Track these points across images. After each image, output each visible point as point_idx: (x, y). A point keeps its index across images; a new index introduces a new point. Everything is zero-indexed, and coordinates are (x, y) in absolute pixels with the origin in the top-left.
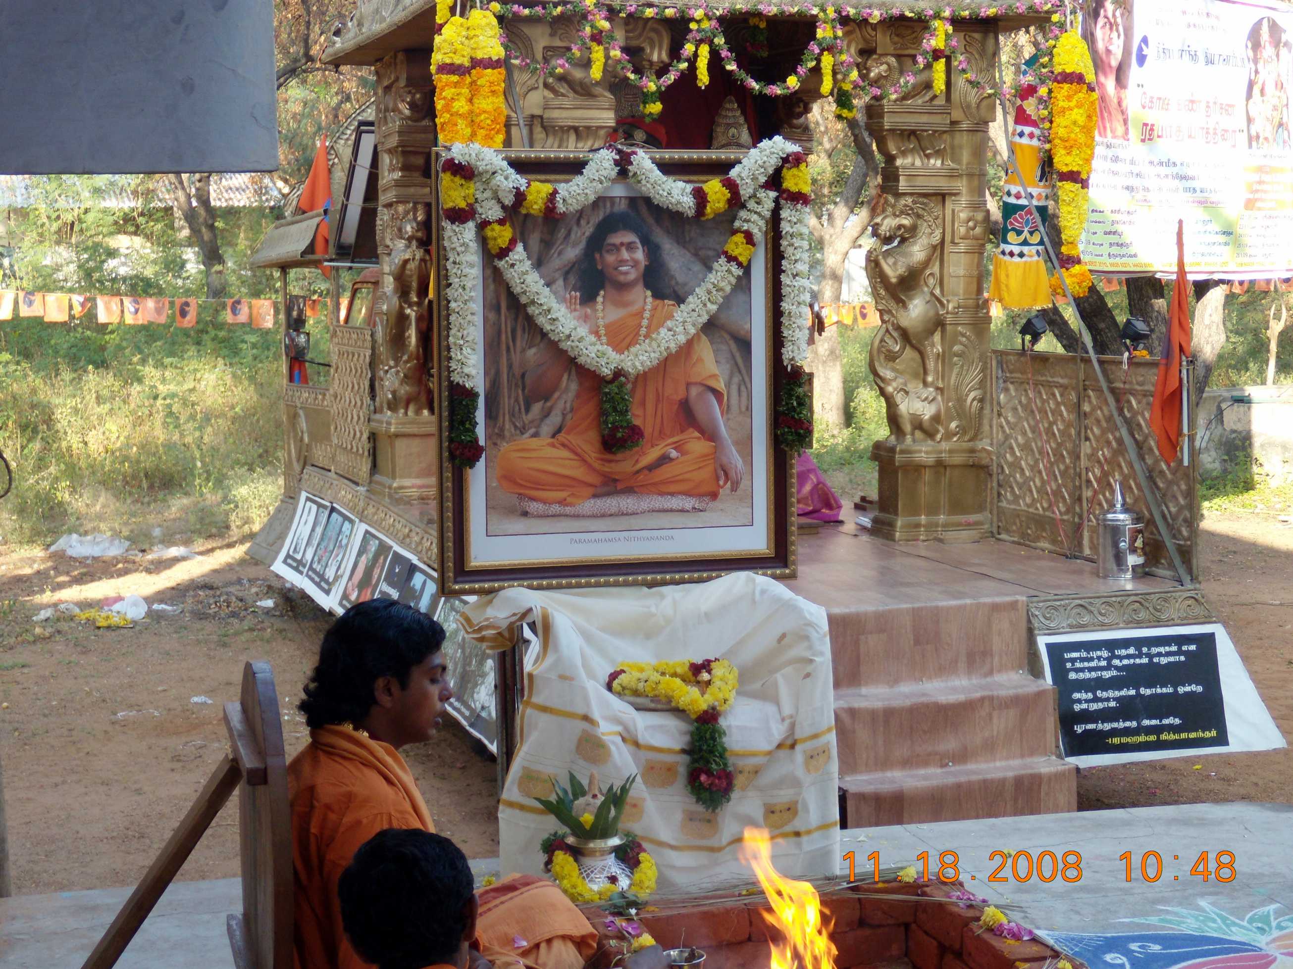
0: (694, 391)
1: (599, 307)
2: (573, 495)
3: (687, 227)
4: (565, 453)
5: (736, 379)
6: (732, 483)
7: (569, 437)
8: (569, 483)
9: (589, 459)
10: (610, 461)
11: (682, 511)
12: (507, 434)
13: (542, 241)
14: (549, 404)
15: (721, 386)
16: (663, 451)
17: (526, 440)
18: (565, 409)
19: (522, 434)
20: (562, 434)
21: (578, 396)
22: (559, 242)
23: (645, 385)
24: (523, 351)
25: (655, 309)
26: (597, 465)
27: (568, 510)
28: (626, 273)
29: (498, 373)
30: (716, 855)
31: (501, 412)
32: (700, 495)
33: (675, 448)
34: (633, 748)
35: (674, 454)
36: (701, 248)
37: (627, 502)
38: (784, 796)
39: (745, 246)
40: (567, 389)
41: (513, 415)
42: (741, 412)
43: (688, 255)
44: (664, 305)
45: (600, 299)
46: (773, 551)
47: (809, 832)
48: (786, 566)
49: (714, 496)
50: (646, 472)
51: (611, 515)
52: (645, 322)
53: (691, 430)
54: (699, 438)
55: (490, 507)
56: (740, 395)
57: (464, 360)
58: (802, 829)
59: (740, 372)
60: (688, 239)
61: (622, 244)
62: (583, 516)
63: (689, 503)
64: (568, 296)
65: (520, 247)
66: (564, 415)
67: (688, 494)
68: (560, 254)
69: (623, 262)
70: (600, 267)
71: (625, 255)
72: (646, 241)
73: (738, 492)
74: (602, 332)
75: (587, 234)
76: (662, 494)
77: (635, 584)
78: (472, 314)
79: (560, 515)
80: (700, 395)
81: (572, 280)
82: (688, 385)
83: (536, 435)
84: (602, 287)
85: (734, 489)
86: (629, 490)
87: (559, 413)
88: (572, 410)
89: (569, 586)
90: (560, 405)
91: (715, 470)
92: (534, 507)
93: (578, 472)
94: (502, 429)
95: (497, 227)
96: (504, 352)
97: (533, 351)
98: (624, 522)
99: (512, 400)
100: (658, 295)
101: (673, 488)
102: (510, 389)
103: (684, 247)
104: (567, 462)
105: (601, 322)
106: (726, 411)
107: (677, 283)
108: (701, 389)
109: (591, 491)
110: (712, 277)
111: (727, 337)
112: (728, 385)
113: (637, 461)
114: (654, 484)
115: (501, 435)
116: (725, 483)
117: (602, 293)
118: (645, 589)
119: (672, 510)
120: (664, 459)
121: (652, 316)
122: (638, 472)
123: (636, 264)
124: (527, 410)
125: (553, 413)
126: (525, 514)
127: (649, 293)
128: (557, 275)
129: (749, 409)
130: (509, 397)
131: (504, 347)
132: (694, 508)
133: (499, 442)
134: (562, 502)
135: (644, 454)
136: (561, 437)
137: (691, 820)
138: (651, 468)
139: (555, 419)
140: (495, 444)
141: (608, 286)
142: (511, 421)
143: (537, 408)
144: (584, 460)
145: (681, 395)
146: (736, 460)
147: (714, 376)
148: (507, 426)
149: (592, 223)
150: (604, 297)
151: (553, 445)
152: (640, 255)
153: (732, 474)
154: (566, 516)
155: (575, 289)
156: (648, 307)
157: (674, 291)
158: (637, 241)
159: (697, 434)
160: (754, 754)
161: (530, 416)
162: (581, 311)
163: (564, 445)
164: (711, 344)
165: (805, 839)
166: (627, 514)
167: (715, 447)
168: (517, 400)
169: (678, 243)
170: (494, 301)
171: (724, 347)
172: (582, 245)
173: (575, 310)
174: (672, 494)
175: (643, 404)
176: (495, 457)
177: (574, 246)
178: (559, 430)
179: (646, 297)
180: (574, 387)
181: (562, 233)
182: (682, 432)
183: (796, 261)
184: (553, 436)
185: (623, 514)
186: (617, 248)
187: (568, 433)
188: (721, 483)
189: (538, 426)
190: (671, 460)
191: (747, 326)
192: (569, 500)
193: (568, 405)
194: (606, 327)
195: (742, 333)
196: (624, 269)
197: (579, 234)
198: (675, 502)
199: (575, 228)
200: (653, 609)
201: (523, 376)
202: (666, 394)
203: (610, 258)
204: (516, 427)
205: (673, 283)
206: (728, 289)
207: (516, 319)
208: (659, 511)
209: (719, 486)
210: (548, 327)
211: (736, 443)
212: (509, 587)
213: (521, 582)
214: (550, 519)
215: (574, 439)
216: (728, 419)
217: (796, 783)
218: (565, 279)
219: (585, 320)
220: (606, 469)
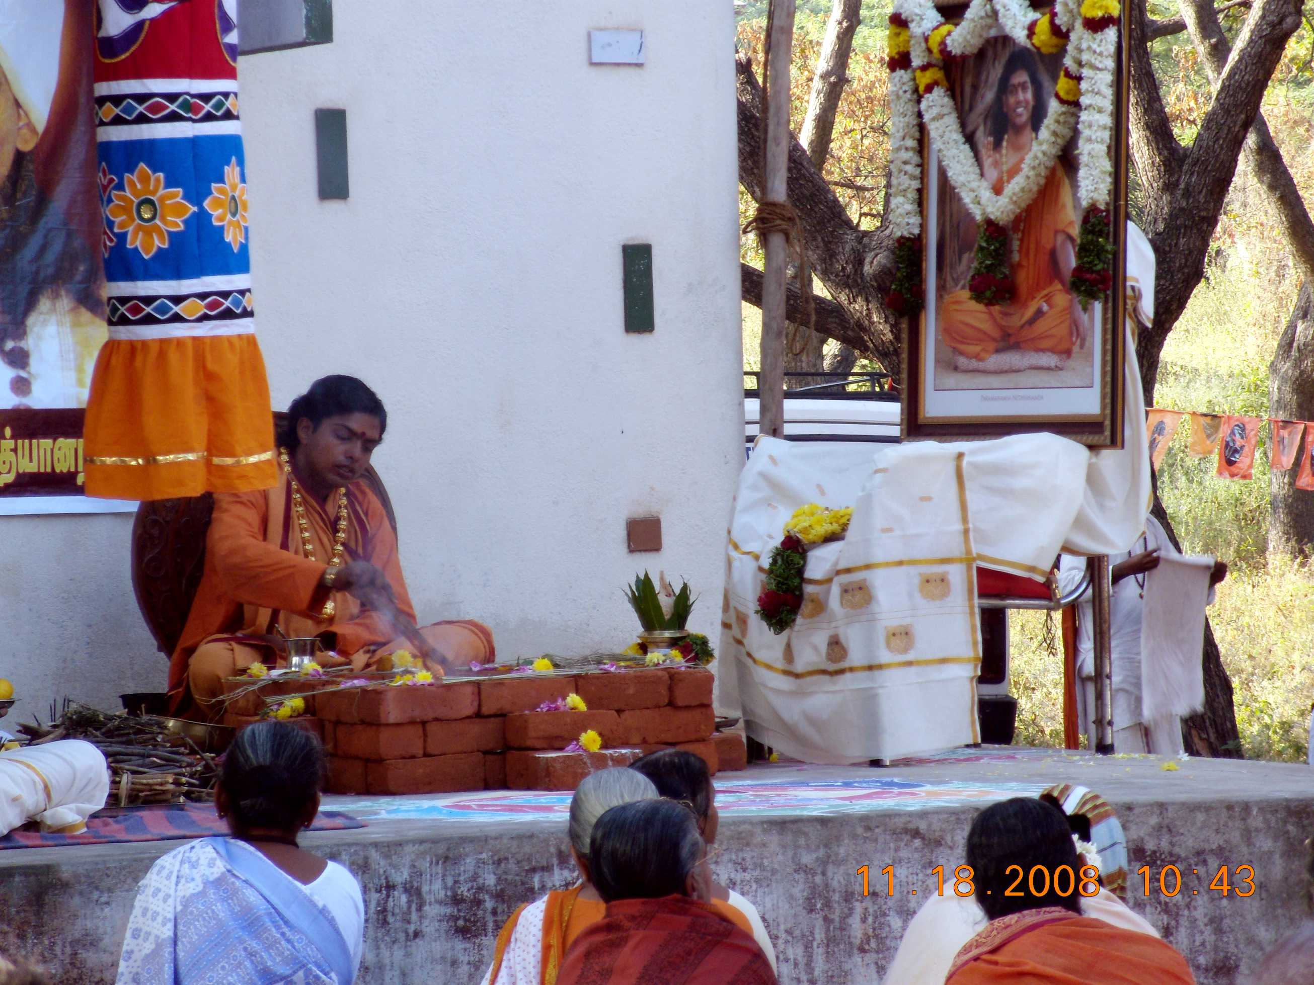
0: (1059, 240)
1: (1004, 151)
2: (984, 350)
4: (981, 306)
6: (1081, 341)
8: (981, 337)
9: (995, 312)
11: (1049, 369)
15: (1075, 234)
16: (1038, 305)
17: (958, 293)
23: (1029, 234)
26: (998, 319)
27: (981, 365)
28: (1021, 115)
29: (944, 224)
31: (945, 263)
32: (1061, 353)
33: (1046, 302)
35: (1045, 307)
41: (952, 266)
45: (1005, 144)
49: (1069, 353)
50: (1027, 326)
53: (1056, 282)
54: (1061, 291)
55: (937, 361)
61: (1019, 84)
62: (990, 372)
63: (1053, 360)
64: (986, 141)
67: (1053, 350)
68: (981, 102)
69: (1019, 103)
70: (1005, 110)
71: (1021, 95)
72: (1034, 80)
74: (1005, 178)
76: (1037, 350)
79: (977, 371)
80: (1062, 244)
82: (1056, 233)
84: (1006, 131)
85: (1082, 344)
86: (1018, 346)
91: (1070, 325)
92: (962, 361)
93: (987, 325)
94: (945, 281)
98: (1013, 379)
99: (952, 252)
101: (1044, 344)
102: (951, 240)
104: (981, 315)
105: (1005, 168)
108: (1062, 238)
109: (994, 345)
113: (1023, 315)
114: (1032, 339)
115: (945, 287)
116: (1077, 338)
117: (1006, 137)
119: (1042, 368)
120: (1039, 313)
122: (1022, 326)
123: (1027, 102)
124: (960, 261)
126: (956, 369)
127: (1034, 136)
128: (981, 119)
130: (950, 248)
132: (1056, 366)
134: (978, 357)
135: (1028, 307)
138: (1032, 322)
141: (1010, 131)
142: (951, 272)
143: (965, 259)
144: (991, 313)
145: (1051, 244)
146: (1082, 314)
147: (1072, 224)
148: (948, 278)
150: (1007, 141)
152: (1029, 95)
153: (1081, 329)
154: (980, 371)
155: (990, 134)
158: (1028, 80)
159: (1059, 287)
161: (962, 268)
162: (993, 156)
164: (1071, 189)
167: (1071, 301)
168: (954, 250)
172: (996, 85)
173: (990, 156)
174: (1043, 351)
175: (1028, 253)
176: (940, 309)
179: (1032, 140)
182: (1051, 283)
186: (1016, 89)
188: (1074, 339)
189: (966, 278)
190: (1044, 314)
192: (981, 354)
194: (1008, 173)
196: (1020, 110)
198: (1045, 360)
201: (958, 226)
202: (1042, 243)
203: (1012, 100)
204: (953, 278)
209: (1072, 343)
218: (985, 124)
219: (995, 167)
220: (1004, 323)
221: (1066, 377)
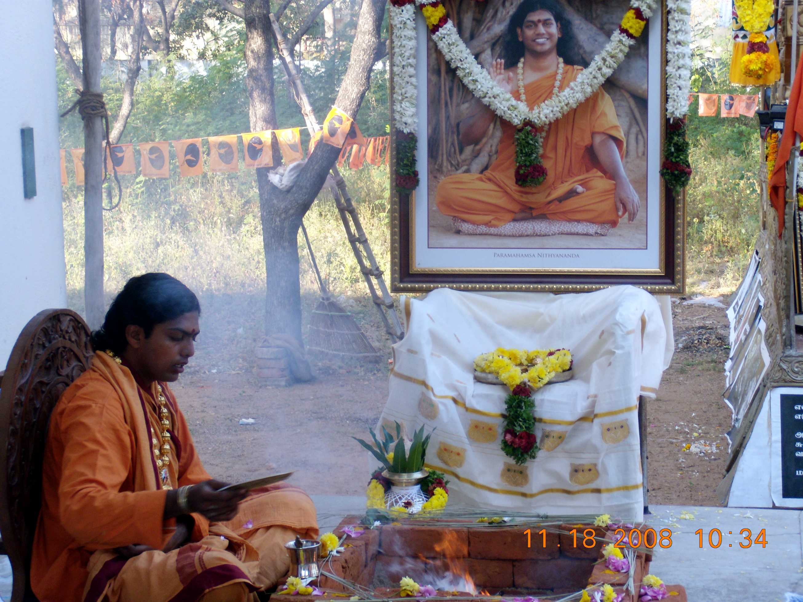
0: (598, 139)
1: (520, 71)
2: (496, 219)
3: (594, 6)
4: (490, 186)
5: (634, 130)
6: (630, 214)
7: (494, 174)
8: (495, 209)
9: (509, 190)
10: (527, 193)
11: (587, 235)
12: (445, 169)
13: (474, 19)
14: (478, 147)
15: (621, 135)
16: (570, 187)
17: (459, 175)
18: (491, 151)
19: (457, 170)
20: (489, 171)
21: (501, 141)
22: (488, 20)
23: (557, 133)
24: (458, 105)
25: (566, 72)
26: (517, 196)
27: (493, 230)
28: (542, 44)
29: (438, 123)
30: (528, 500)
31: (440, 152)
32: (603, 223)
33: (580, 185)
34: (462, 410)
35: (580, 189)
36: (606, 23)
37: (540, 226)
38: (585, 460)
39: (635, 20)
40: (493, 136)
41: (450, 156)
42: (638, 157)
43: (595, 28)
44: (573, 70)
45: (520, 65)
46: (663, 270)
47: (609, 490)
48: (673, 283)
49: (614, 224)
50: (558, 203)
51: (527, 236)
52: (557, 84)
53: (595, 170)
54: (601, 177)
55: (431, 226)
56: (637, 143)
57: (403, 111)
58: (603, 487)
59: (637, 124)
60: (594, 16)
61: (539, 21)
62: (505, 236)
63: (592, 229)
64: (494, 62)
65: (449, 25)
66: (490, 156)
67: (592, 221)
68: (488, 29)
69: (540, 35)
70: (520, 39)
71: (542, 29)
72: (559, 18)
73: (635, 222)
74: (522, 91)
75: (511, 13)
76: (570, 221)
77: (543, 291)
78: (410, 77)
79: (486, 234)
80: (602, 142)
81: (498, 49)
82: (593, 134)
83: (467, 171)
84: (523, 55)
85: (632, 217)
86: (543, 217)
87: (486, 155)
88: (497, 152)
89: (489, 290)
90: (487, 149)
91: (615, 202)
92: (465, 227)
93: (502, 201)
94: (441, 166)
95: (430, 8)
96: (444, 106)
97: (466, 105)
98: (538, 241)
99: (449, 144)
100: (569, 61)
101: (578, 216)
102: (447, 134)
103: (591, 22)
104: (493, 193)
105: (521, 83)
106: (625, 155)
107: (585, 52)
108: (604, 137)
109: (510, 216)
110: (609, 47)
111: (627, 95)
112: (627, 134)
113: (549, 194)
114: (564, 213)
115: (440, 170)
116: (624, 213)
117: (522, 60)
118: (552, 296)
119: (578, 234)
120: (572, 193)
121: (564, 78)
122: (550, 202)
123: (550, 36)
124: (461, 151)
125: (481, 154)
126: (458, 232)
127: (561, 60)
128: (486, 46)
129: (645, 154)
130: (447, 141)
131: (443, 102)
132: (596, 233)
133: (438, 175)
134: (487, 224)
135: (555, 188)
136: (488, 173)
137: (509, 470)
138: (561, 199)
139: (483, 159)
140: (435, 177)
141: (528, 55)
142: (448, 159)
143: (468, 150)
144: (506, 192)
145: (587, 142)
146: (633, 195)
147: (615, 127)
148: (445, 164)
149: (514, 4)
150: (524, 63)
151: (481, 180)
152: (554, 29)
153: (629, 207)
154: (491, 235)
155: (500, 57)
156: (560, 71)
157: (583, 58)
158: (552, 18)
159: (600, 174)
160: (559, 423)
161: (463, 157)
162: (504, 74)
163: (490, 180)
164: (614, 100)
165: (604, 495)
166: (540, 236)
167: (615, 185)
168: (453, 144)
169: (586, 19)
170: (436, 67)
171: (624, 104)
172: (507, 22)
173: (500, 74)
174: (578, 221)
175: (555, 148)
176: (436, 187)
177: (500, 23)
178: (486, 168)
179: (558, 63)
180: (498, 134)
181: (490, 13)
182: (587, 171)
183: (677, 32)
184: (481, 172)
185: (537, 235)
186: (535, 24)
187: (493, 170)
188: (620, 213)
189: (469, 165)
190: (578, 194)
191: (645, 87)
192: (493, 222)
193: (494, 149)
194: (525, 87)
195: (640, 91)
196: (540, 41)
197: (504, 13)
198: (580, 228)
199: (501, 9)
200: (542, 310)
201: (458, 125)
202: (574, 141)
203: (529, 33)
204: (452, 165)
205: (581, 51)
206: (621, 56)
207: (453, 81)
208: (568, 234)
209: (618, 216)
210: (471, 87)
211: (635, 182)
212: (441, 287)
213: (451, 285)
214: (478, 236)
215: (498, 176)
216: (627, 162)
217: (596, 450)
218: (493, 49)
219: (508, 83)
220: (524, 200)
221: (611, 241)
